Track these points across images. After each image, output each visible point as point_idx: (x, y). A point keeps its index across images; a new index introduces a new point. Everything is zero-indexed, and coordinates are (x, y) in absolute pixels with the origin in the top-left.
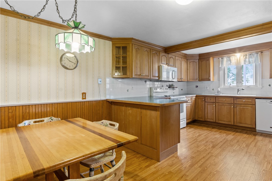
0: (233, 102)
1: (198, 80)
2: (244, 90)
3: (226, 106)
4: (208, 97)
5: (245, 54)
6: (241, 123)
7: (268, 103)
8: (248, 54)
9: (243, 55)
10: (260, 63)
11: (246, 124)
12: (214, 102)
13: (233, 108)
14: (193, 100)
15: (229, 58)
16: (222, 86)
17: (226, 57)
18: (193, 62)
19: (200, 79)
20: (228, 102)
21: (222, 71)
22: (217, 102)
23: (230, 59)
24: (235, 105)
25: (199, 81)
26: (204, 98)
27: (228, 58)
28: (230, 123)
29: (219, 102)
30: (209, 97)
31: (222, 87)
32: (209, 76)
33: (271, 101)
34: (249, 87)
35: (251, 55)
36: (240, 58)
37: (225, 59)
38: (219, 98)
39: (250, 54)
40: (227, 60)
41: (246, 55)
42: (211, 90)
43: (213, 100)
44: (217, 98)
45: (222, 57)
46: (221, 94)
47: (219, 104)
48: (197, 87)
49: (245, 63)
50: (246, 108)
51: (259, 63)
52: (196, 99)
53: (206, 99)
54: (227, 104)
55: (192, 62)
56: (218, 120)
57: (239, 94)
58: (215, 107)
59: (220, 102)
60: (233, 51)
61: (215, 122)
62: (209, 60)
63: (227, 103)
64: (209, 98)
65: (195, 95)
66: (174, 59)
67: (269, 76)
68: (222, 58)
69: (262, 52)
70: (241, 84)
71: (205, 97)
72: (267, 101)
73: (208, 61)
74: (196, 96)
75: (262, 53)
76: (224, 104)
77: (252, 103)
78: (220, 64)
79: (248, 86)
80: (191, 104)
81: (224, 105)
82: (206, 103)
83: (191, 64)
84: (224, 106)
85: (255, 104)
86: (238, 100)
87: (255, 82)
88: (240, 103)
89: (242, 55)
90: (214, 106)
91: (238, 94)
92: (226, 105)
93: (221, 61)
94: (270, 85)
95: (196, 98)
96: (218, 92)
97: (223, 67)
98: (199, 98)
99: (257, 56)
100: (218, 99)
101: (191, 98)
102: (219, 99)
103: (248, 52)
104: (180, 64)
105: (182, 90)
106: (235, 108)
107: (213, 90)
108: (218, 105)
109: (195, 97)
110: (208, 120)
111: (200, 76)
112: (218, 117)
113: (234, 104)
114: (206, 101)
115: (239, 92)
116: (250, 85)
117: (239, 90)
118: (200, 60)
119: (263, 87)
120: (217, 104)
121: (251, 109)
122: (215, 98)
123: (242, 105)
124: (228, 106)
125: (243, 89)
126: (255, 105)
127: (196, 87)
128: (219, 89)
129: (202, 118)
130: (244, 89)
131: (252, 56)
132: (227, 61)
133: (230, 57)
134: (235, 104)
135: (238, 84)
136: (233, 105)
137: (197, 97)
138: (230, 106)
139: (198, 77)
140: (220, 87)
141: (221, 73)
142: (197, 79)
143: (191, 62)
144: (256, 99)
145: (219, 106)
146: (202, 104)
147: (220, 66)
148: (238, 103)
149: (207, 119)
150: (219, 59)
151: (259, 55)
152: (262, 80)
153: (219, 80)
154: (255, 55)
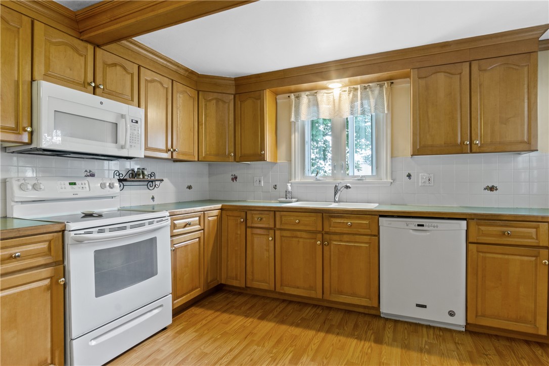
0: (320, 229)
1: (232, 159)
2: (349, 190)
3: (301, 240)
4: (255, 212)
6: (341, 293)
7: (411, 231)
8: (359, 86)
9: (347, 89)
10: (387, 114)
11: (354, 295)
12: (271, 229)
13: (321, 246)
14: (209, 221)
15: (314, 97)
16: (297, 178)
17: (307, 93)
18: (218, 100)
19: (238, 154)
20: (308, 228)
21: (296, 134)
22: (278, 226)
23: (317, 100)
24: (327, 237)
25: (235, 160)
26: (243, 214)
27: (310, 97)
28: (313, 294)
29: (283, 227)
30: (258, 212)
31: (297, 181)
32: (263, 148)
33: (419, 225)
34: (361, 179)
35: (368, 90)
36: (340, 97)
37: (305, 99)
38: (285, 216)
39: (365, 88)
40: (309, 101)
41: (356, 89)
42: (271, 188)
44: (277, 213)
45: (297, 94)
46: (294, 200)
47: (285, 233)
48: (235, 178)
49: (352, 113)
50: (356, 244)
51: (386, 112)
52: (220, 218)
53: (249, 217)
54: (304, 235)
55: (215, 101)
56: (281, 285)
57: (339, 201)
58: (273, 242)
59: (286, 227)
61: (274, 291)
62: (260, 99)
63: (306, 231)
64: (258, 216)
65: (219, 206)
66: (132, 75)
67: (409, 149)
68: (298, 97)
69: (392, 83)
70: (342, 172)
71: (246, 213)
72: (407, 225)
73: (259, 101)
74: (222, 209)
75: (392, 85)
76: (299, 234)
77: (369, 229)
78: (293, 114)
79: (359, 178)
80: (199, 238)
81: (296, 237)
82: (248, 229)
83: (212, 106)
84: (297, 240)
85: (377, 234)
86: (334, 220)
87: (377, 168)
88: (338, 230)
89: (344, 89)
90: (270, 239)
91: (335, 201)
92: (301, 238)
93: (294, 102)
94: (409, 176)
95: (221, 214)
96: (286, 195)
97: (299, 124)
98: (230, 213)
99: (381, 92)
100: (281, 217)
101: (200, 217)
102: (284, 218)
104: (167, 99)
105: (190, 187)
106: (325, 247)
107: (275, 187)
108: (281, 236)
109: (216, 213)
110: (256, 285)
111: (238, 146)
112: (281, 273)
113: (324, 233)
114: (249, 224)
115: (337, 196)
116: (364, 175)
117: (339, 189)
118: (237, 96)
119: (394, 180)
120: (278, 233)
121: (366, 247)
122: (272, 213)
123: (345, 236)
124: (308, 241)
125: (347, 187)
126: (377, 238)
127: (233, 179)
128: (289, 185)
129: (239, 278)
130: (350, 188)
131: (370, 93)
132: (309, 106)
133: (316, 93)
134: (327, 233)
135: (335, 172)
136: (319, 236)
137: (224, 212)
138: (313, 241)
139: (233, 150)
140: (293, 181)
141: (296, 138)
142: (229, 154)
143: (210, 100)
144: (380, 218)
145: (283, 239)
146: (239, 232)
147: (293, 119)
148: (334, 230)
149: (252, 280)
150: (289, 97)
151: (386, 91)
152: (392, 162)
153: (290, 161)
154: (377, 92)
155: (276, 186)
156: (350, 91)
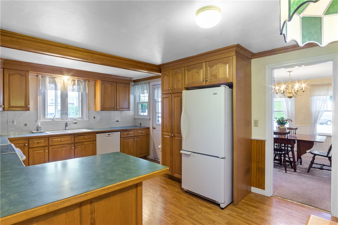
0: (73, 142)
3: (64, 149)
4: (35, 139)
5: (73, 79)
7: (107, 137)
8: (76, 80)
9: (71, 79)
12: (47, 146)
15: (52, 78)
16: (41, 120)
17: (49, 76)
22: (50, 144)
23: (55, 81)
24: (76, 145)
27: (50, 79)
29: (53, 144)
30: (37, 139)
33: (109, 135)
37: (47, 79)
38: (54, 138)
39: (79, 81)
42: (22, 125)
43: (43, 143)
44: (50, 138)
45: (43, 75)
47: (54, 147)
50: (88, 145)
51: (87, 92)
53: (30, 142)
58: (48, 152)
59: (55, 144)
60: (60, 71)
62: (26, 76)
64: (38, 141)
68: (43, 77)
69: (89, 81)
70: (65, 116)
71: (29, 140)
72: (105, 135)
78: (41, 86)
81: (61, 148)
82: (30, 149)
86: (79, 137)
87: (82, 114)
88: (81, 141)
89: (69, 79)
90: (46, 151)
91: (66, 130)
92: (64, 147)
93: (41, 79)
94: (94, 118)
96: (37, 129)
97: (42, 91)
100: (52, 139)
102: (54, 140)
103: (76, 77)
113: (75, 143)
114: (31, 146)
115: (67, 127)
118: (6, 70)
119: (89, 119)
120: (50, 148)
121: (92, 146)
122: (47, 138)
123: (84, 143)
124: (67, 148)
125: (75, 123)
126: (96, 140)
128: (39, 123)
131: (81, 84)
133: (54, 77)
135: (63, 116)
136: (73, 145)
138: (70, 147)
141: (40, 98)
144: (96, 134)
145: (53, 150)
148: (79, 141)
150: (37, 76)
151: (87, 84)
152: (88, 112)
153: (37, 110)
154: (83, 83)
155: (26, 124)
156: (72, 81)
